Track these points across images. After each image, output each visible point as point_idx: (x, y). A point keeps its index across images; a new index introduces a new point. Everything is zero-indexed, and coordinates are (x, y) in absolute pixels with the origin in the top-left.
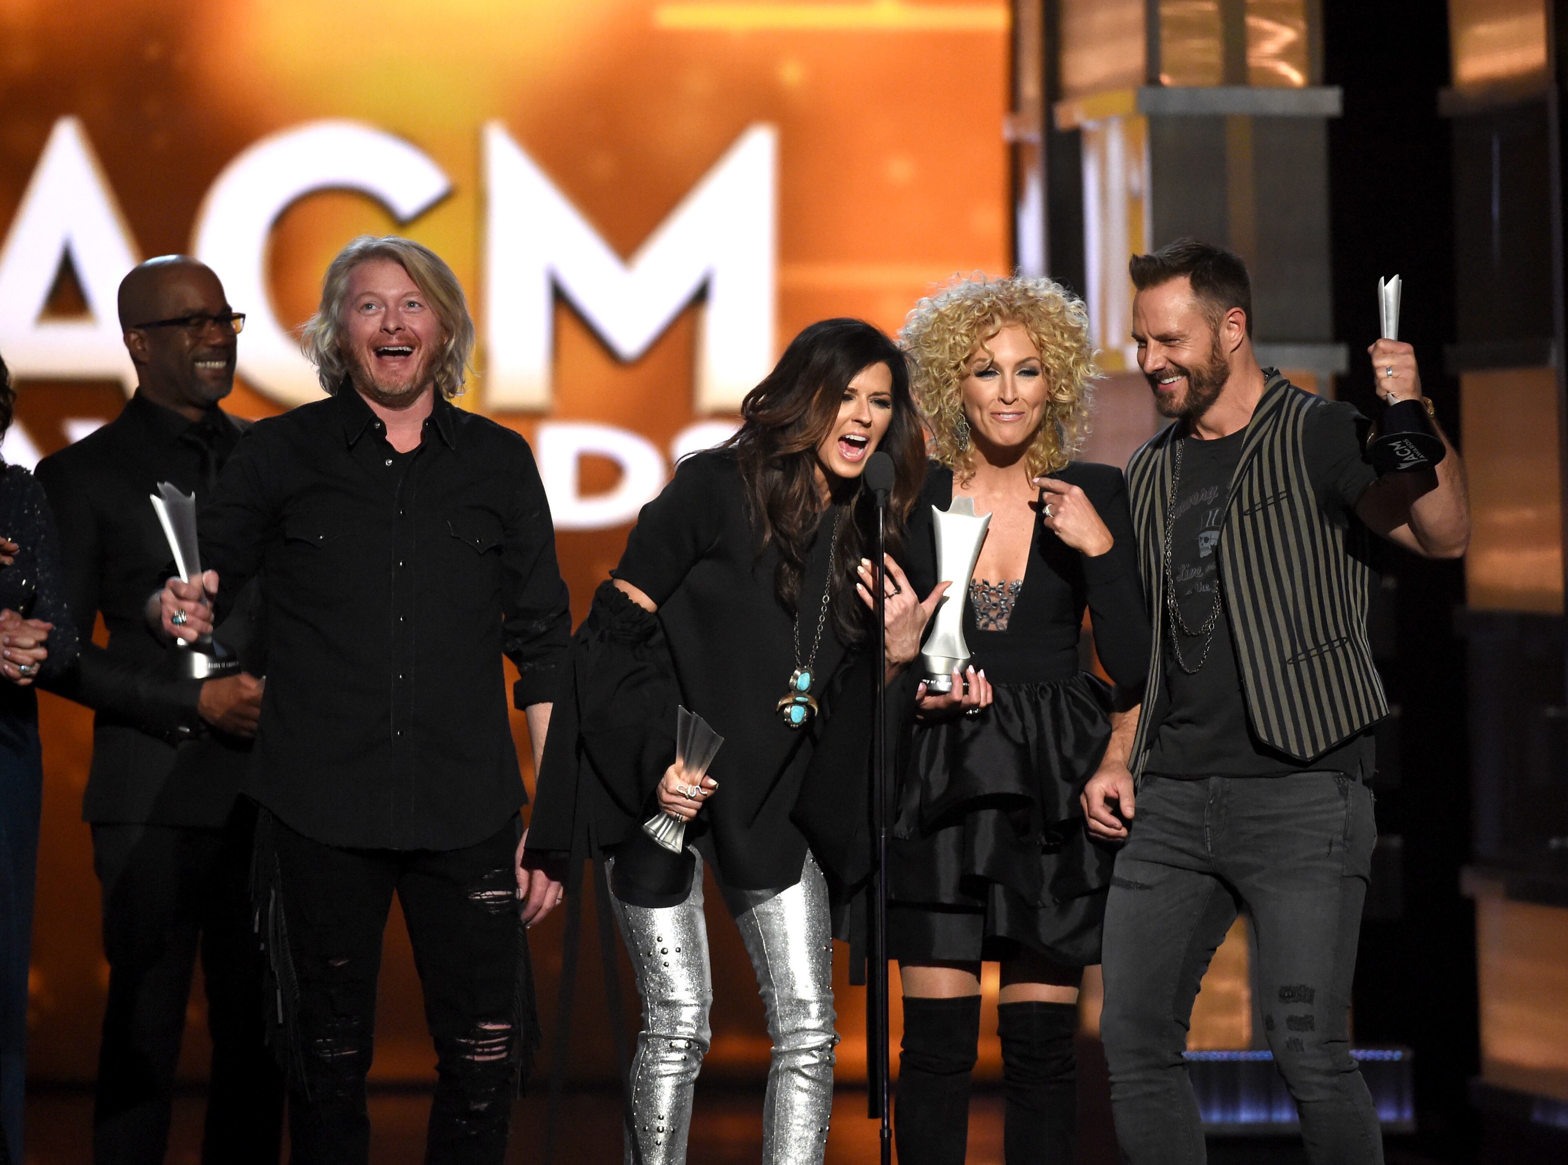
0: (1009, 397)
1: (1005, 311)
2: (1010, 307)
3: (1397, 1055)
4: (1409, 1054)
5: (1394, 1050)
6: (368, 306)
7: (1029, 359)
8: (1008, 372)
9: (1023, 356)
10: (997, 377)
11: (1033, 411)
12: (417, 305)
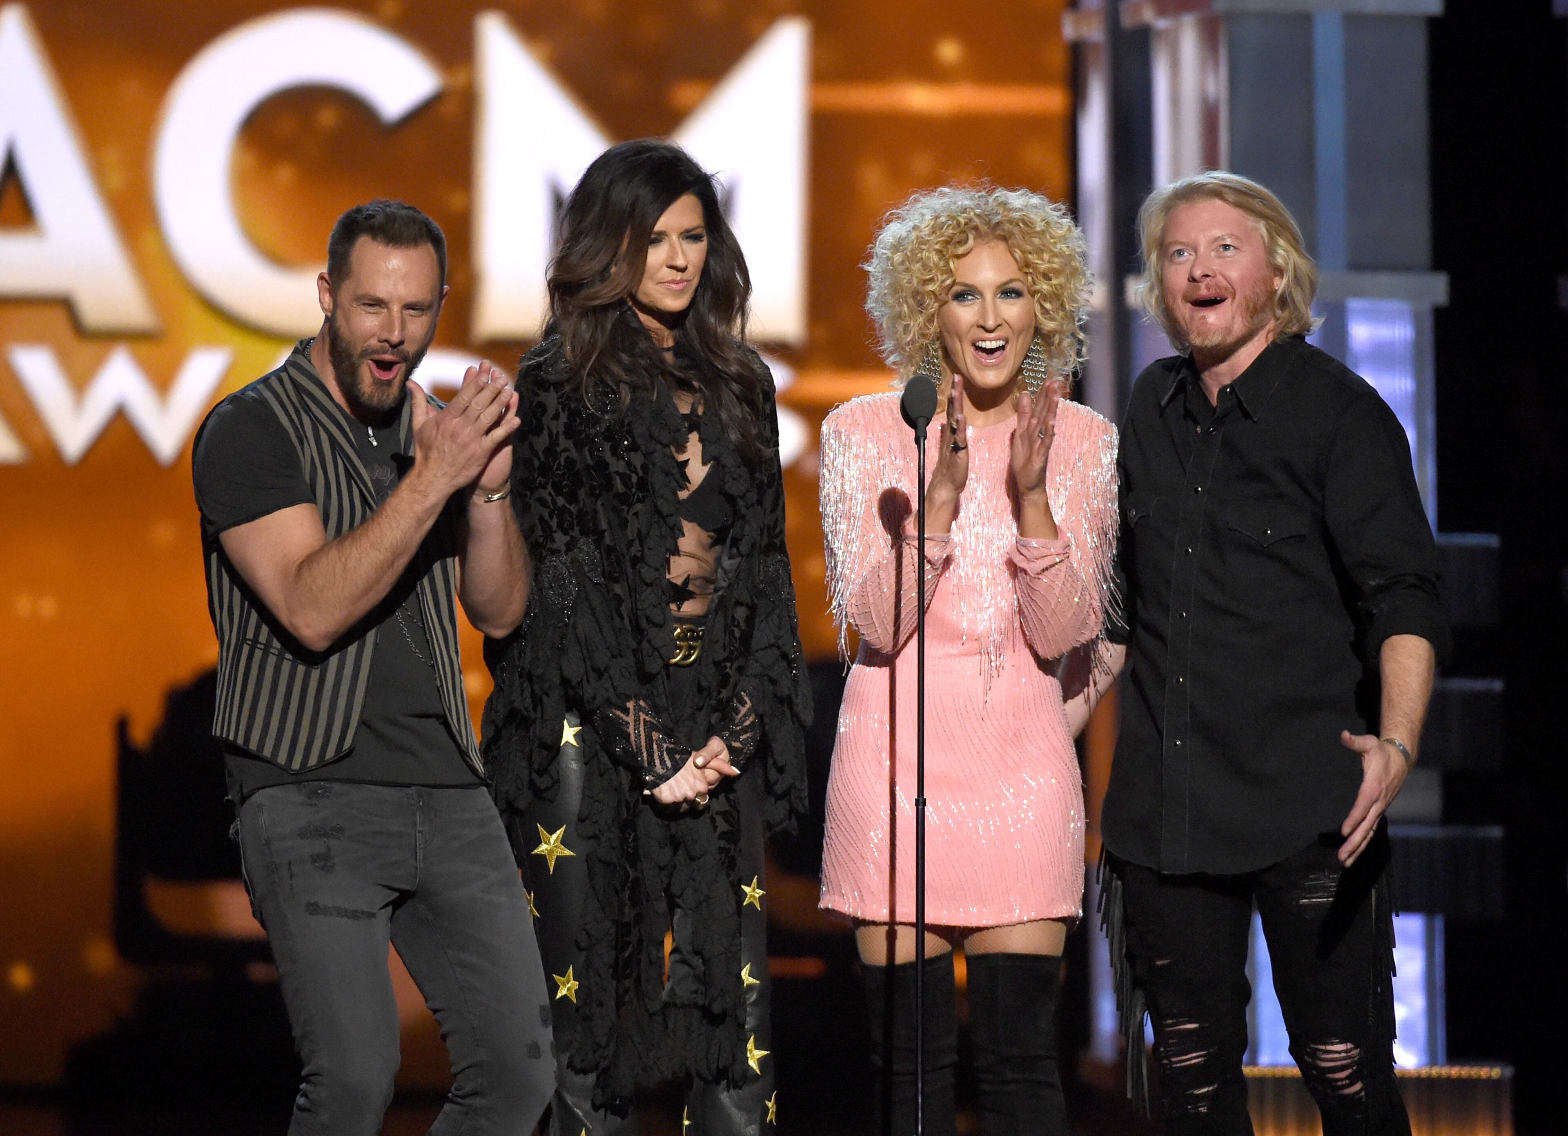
0: (991, 323)
1: (984, 228)
2: (988, 223)
3: (1495, 1072)
4: (1509, 1071)
5: (1492, 1067)
6: (1180, 252)
7: (1011, 281)
8: (989, 296)
9: (1003, 278)
10: (978, 301)
11: (1018, 338)
12: (1232, 248)
